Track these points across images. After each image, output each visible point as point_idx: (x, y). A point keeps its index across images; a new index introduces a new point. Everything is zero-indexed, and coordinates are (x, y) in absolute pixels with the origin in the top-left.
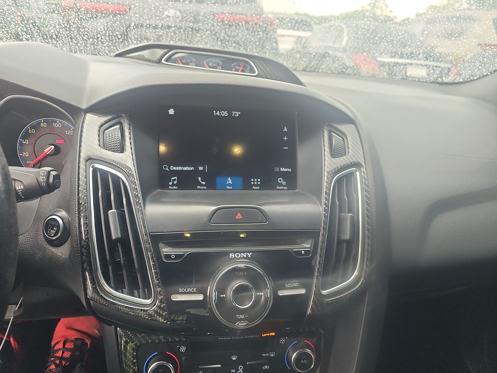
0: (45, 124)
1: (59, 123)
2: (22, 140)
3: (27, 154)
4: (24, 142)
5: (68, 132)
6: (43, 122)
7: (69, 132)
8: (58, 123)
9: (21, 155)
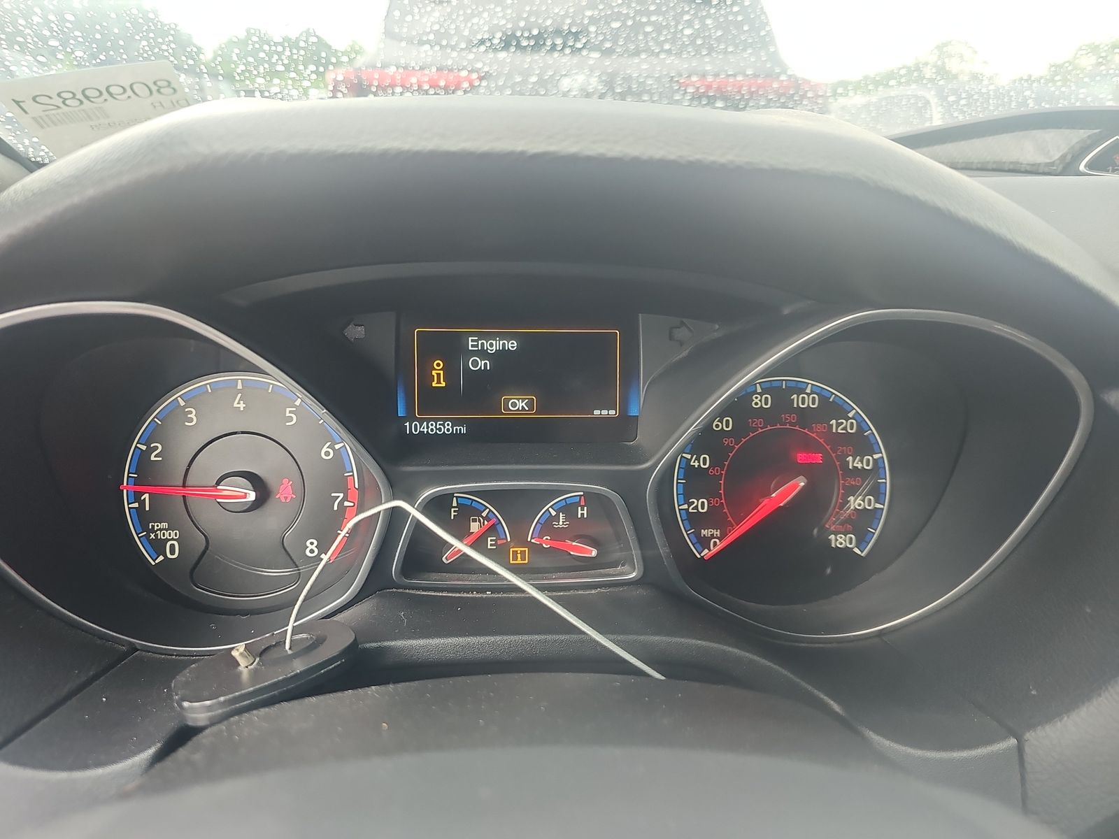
0: (766, 398)
1: (812, 392)
2: (689, 456)
3: (703, 503)
4: (696, 464)
5: (838, 425)
6: (759, 390)
7: (842, 423)
8: (808, 395)
9: (686, 506)
